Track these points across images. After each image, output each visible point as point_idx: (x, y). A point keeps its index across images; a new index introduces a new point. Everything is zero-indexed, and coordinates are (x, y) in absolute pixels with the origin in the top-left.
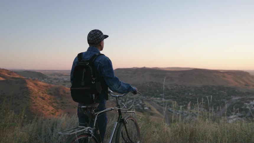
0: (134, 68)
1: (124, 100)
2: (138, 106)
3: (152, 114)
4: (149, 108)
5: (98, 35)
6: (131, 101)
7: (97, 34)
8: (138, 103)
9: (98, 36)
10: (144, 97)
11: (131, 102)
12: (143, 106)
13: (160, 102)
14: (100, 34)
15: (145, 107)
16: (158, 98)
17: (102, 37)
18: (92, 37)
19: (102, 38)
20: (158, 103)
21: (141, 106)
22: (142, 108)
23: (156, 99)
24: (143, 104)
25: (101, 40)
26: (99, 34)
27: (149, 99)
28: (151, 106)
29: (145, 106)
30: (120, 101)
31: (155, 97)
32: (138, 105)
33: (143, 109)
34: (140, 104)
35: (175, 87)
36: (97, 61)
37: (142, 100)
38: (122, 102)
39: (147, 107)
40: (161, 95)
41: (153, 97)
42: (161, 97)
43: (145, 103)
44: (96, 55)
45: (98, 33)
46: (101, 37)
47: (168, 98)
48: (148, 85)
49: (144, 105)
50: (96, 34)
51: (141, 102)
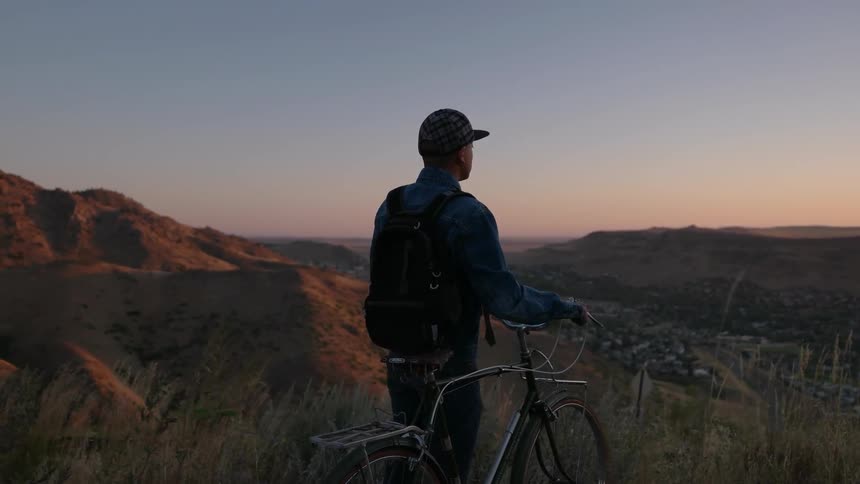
0: (655, 228)
1: (619, 342)
2: (671, 364)
4: (712, 371)
5: (452, 125)
6: (645, 345)
7: (449, 123)
8: (670, 352)
9: (454, 128)
10: (693, 334)
11: (644, 350)
12: (689, 364)
13: (751, 349)
14: (460, 124)
15: (698, 366)
16: (745, 338)
17: (465, 133)
18: (432, 132)
19: (464, 138)
21: (680, 363)
22: (685, 372)
23: (738, 342)
24: (689, 356)
25: (463, 143)
26: (455, 123)
27: (711, 341)
28: (716, 364)
29: (695, 363)
30: (608, 344)
31: (733, 333)
32: (672, 358)
33: (691, 373)
34: (679, 357)
35: (809, 297)
36: (447, 217)
37: (686, 344)
38: (614, 347)
39: (705, 368)
40: (756, 325)
41: (726, 333)
42: (755, 333)
43: (697, 352)
44: (445, 196)
46: (462, 134)
47: (781, 339)
48: (708, 291)
49: (696, 359)
50: (445, 121)
51: (682, 351)
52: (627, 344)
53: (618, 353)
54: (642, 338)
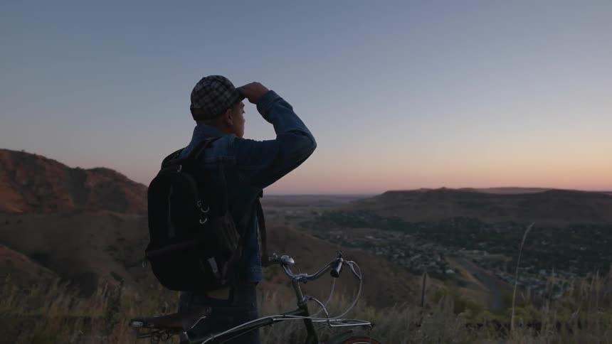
0: (422, 189)
1: (403, 254)
2: (433, 267)
3: (462, 284)
4: (457, 271)
6: (418, 256)
8: (432, 261)
10: (446, 249)
11: (417, 259)
12: (443, 267)
13: (478, 258)
15: (448, 268)
16: (475, 251)
20: (475, 261)
21: (437, 266)
22: (440, 271)
23: (472, 254)
24: (443, 262)
27: (456, 253)
28: (459, 267)
29: (447, 266)
30: (396, 256)
31: (468, 248)
32: (434, 263)
33: (444, 272)
34: (438, 263)
35: (510, 228)
37: (442, 256)
38: (400, 257)
39: (452, 269)
40: (481, 244)
41: (464, 249)
42: (480, 248)
43: (448, 260)
45: (215, 85)
47: (494, 252)
48: (453, 224)
49: (447, 264)
51: (439, 259)
52: (408, 256)
53: (402, 261)
54: (416, 252)
